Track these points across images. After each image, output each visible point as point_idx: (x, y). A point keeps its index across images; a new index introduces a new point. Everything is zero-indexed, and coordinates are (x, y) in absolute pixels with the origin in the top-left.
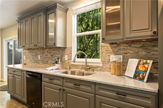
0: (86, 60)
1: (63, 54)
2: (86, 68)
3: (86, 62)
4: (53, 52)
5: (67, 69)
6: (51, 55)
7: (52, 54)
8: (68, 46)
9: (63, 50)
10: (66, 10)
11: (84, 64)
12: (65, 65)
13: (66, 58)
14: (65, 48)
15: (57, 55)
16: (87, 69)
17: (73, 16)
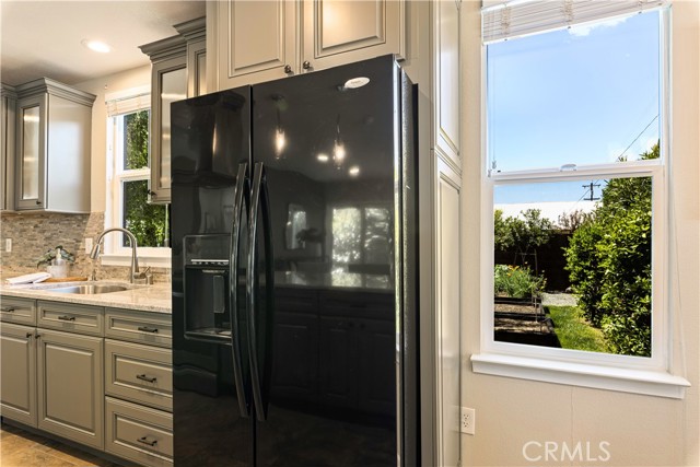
0: (134, 252)
1: (79, 234)
2: (134, 273)
3: (135, 259)
4: (53, 227)
5: (86, 279)
6: (47, 238)
7: (48, 234)
8: (94, 209)
9: (81, 221)
10: (90, 100)
11: (129, 264)
12: (85, 270)
13: (88, 245)
14: (86, 216)
15: (65, 237)
16: (136, 277)
17: (110, 121)
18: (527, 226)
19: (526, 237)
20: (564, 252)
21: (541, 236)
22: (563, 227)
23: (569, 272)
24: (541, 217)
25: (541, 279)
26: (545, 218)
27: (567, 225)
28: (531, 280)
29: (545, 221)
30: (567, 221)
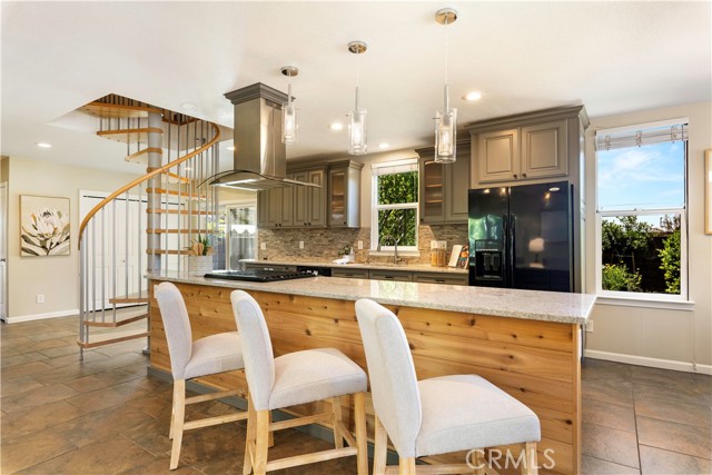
0: (396, 248)
1: (353, 239)
6: (330, 241)
8: (363, 225)
9: (355, 232)
10: (361, 167)
11: (393, 254)
12: (357, 258)
13: (360, 245)
14: (358, 229)
16: (398, 261)
17: (372, 178)
18: (624, 230)
19: (624, 240)
20: (659, 253)
21: (639, 239)
22: (665, 230)
23: (664, 271)
24: (638, 221)
25: (635, 276)
26: (643, 222)
27: (669, 227)
28: (627, 277)
29: (642, 225)
30: (669, 224)
